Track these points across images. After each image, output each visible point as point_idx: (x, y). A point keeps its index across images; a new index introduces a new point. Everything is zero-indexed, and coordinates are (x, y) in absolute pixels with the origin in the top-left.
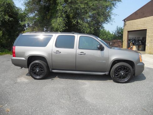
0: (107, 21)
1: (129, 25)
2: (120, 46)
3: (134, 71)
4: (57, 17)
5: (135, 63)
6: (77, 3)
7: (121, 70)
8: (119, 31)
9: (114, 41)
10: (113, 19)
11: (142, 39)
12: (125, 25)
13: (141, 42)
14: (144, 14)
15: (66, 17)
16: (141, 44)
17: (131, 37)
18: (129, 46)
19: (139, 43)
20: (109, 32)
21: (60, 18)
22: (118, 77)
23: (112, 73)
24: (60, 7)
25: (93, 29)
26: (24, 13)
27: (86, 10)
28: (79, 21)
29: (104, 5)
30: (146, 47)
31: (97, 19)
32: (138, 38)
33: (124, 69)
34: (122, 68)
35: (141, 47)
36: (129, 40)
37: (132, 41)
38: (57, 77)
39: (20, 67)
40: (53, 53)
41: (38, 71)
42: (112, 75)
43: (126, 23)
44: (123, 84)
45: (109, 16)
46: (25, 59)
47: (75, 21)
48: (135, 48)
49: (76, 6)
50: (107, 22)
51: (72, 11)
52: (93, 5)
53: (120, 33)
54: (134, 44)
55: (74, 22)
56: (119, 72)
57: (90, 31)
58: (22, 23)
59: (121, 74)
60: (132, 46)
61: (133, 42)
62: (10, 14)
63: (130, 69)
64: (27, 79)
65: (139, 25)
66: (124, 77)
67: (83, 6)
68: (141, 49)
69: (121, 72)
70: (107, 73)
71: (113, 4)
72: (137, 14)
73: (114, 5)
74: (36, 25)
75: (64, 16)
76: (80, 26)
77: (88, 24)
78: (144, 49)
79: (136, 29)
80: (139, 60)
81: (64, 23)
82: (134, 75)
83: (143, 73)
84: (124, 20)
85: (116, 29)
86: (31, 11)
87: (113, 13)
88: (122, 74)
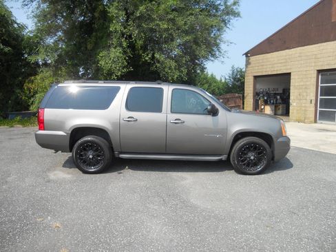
0: (213, 55)
1: (257, 65)
2: (240, 107)
3: (273, 152)
4: (110, 46)
5: (273, 137)
6: (153, 20)
7: (250, 150)
8: (237, 75)
9: (228, 96)
10: (225, 52)
11: (281, 92)
12: (248, 63)
13: (281, 97)
14: (285, 42)
15: (128, 47)
16: (280, 102)
17: (261, 87)
18: (256, 107)
19: (276, 101)
20: (213, 78)
21: (115, 48)
22: (244, 164)
23: (233, 157)
24: (115, 27)
25: (185, 71)
26: (36, 36)
27: (171, 34)
28: (157, 56)
29: (206, 25)
30: (290, 108)
31: (194, 51)
32: (274, 90)
33: (255, 148)
34: (252, 147)
35: (281, 109)
36: (256, 94)
37: (263, 97)
38: (127, 167)
39: (53, 151)
40: (122, 121)
41: (91, 157)
42: (234, 161)
43: (250, 61)
44: (254, 176)
45: (217, 45)
46: (65, 134)
47: (148, 55)
48: (268, 110)
49: (151, 25)
50: (212, 59)
51: (142, 34)
52: (185, 24)
53: (239, 80)
54: (266, 103)
55: (147, 58)
56: (246, 154)
57: (180, 76)
58: (32, 59)
59: (249, 158)
60: (263, 107)
61: (266, 98)
62: (5, 37)
63: (264, 149)
64: (69, 173)
65: (276, 65)
66: (255, 164)
67: (166, 26)
68: (280, 112)
69: (250, 154)
70: (224, 157)
71: (224, 21)
72: (272, 43)
73: (225, 24)
74: (62, 64)
75: (125, 44)
76: (158, 65)
77: (176, 62)
78: (287, 113)
79: (270, 73)
80: (281, 133)
81: (125, 59)
82: (273, 158)
83: (288, 156)
84: (246, 54)
85: (231, 72)
86: (50, 31)
87: (225, 40)
88: (252, 158)
